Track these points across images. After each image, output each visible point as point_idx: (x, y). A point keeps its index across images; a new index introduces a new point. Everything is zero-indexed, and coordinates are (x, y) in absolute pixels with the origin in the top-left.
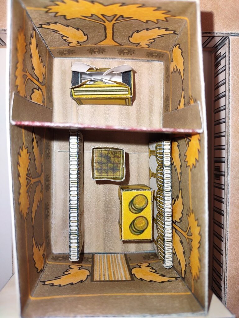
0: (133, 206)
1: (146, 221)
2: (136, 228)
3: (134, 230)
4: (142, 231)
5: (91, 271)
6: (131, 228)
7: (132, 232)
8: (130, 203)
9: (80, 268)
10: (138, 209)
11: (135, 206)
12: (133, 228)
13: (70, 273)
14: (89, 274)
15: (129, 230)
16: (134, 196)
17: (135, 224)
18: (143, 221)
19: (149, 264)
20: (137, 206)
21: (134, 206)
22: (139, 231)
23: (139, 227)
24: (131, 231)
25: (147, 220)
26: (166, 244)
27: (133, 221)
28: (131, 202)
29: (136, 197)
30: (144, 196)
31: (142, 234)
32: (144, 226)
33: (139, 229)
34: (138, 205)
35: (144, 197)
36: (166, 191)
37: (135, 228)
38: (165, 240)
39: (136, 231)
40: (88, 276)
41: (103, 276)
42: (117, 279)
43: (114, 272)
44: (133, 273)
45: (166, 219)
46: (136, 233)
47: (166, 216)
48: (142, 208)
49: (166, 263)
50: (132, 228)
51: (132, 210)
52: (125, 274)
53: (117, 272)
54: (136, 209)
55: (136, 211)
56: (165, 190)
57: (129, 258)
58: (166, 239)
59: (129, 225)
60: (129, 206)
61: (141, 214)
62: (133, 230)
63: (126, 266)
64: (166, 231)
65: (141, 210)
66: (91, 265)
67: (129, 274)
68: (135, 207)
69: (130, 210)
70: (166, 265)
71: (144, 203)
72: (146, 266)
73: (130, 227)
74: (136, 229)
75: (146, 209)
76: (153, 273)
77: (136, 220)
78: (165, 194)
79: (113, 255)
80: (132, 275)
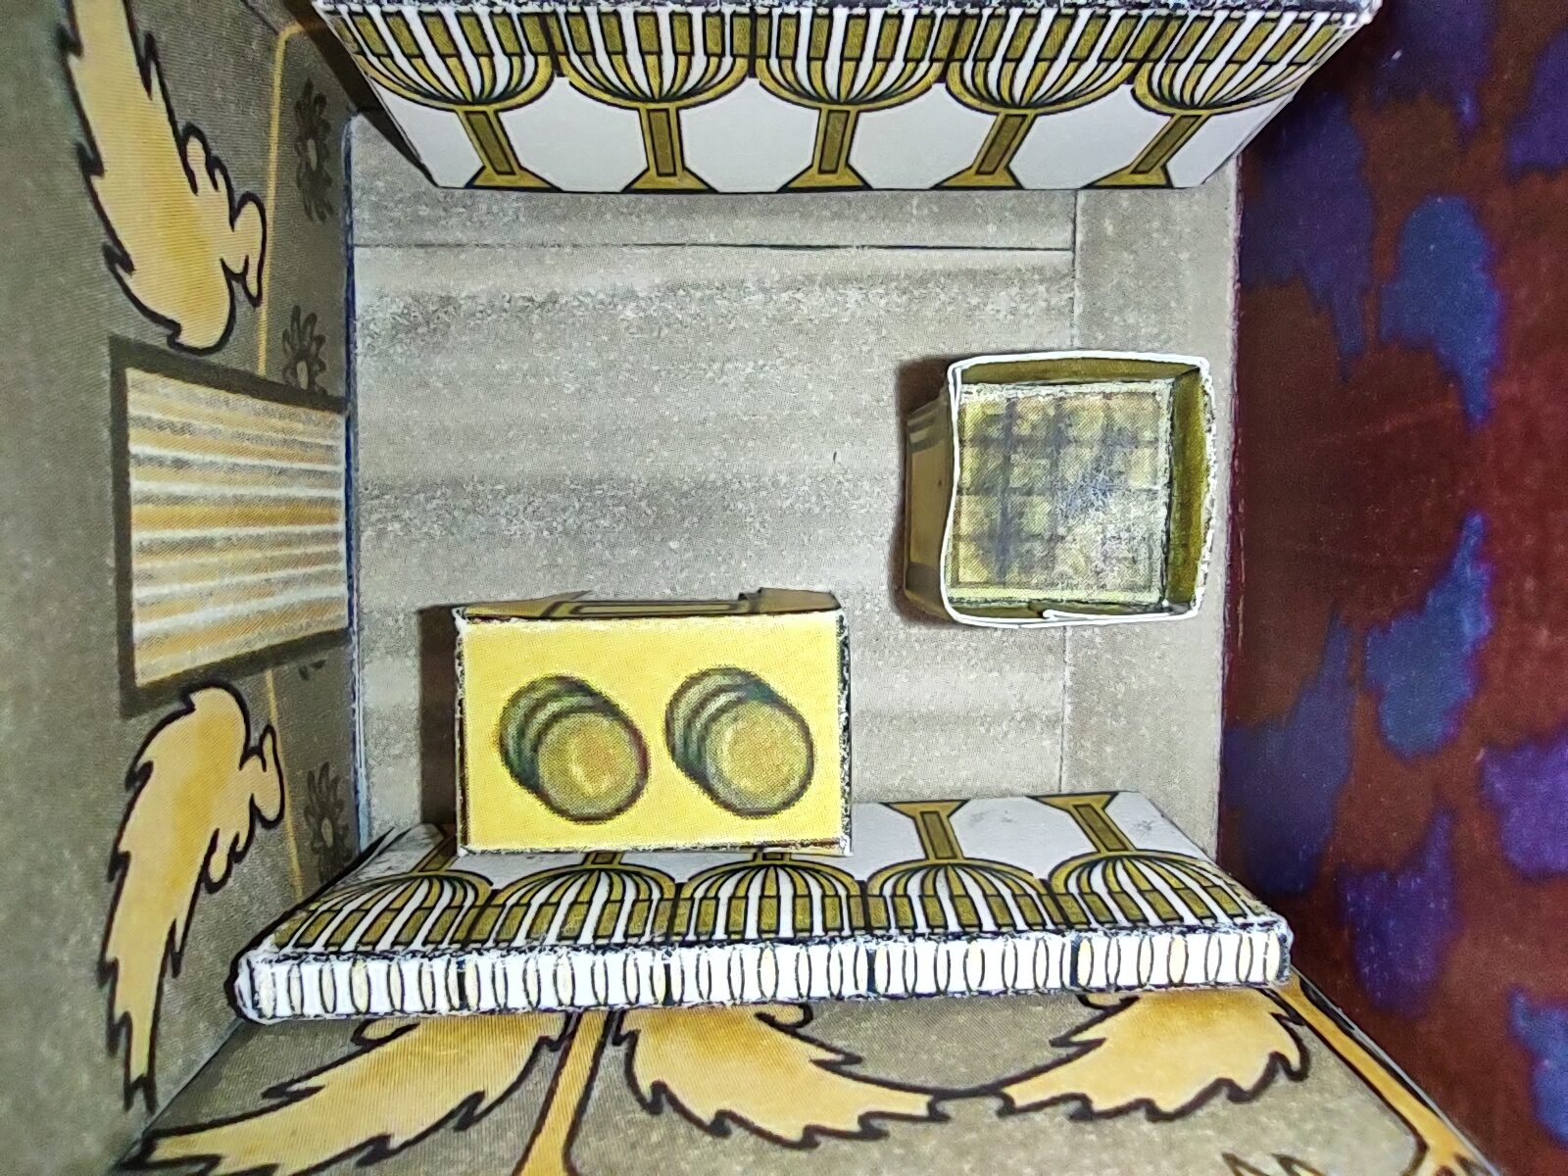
0: (722, 700)
1: (610, 804)
2: (556, 730)
3: (542, 716)
4: (527, 778)
5: (214, 359)
6: (553, 687)
7: (524, 702)
8: (746, 675)
9: (241, 277)
10: (702, 739)
11: (724, 719)
12: (553, 707)
13: (194, 188)
14: (185, 339)
15: (537, 675)
16: (802, 710)
17: (589, 717)
18: (606, 783)
19: (269, 825)
20: (729, 735)
21: (722, 710)
22: (535, 749)
23: (560, 751)
24: (533, 687)
25: (619, 810)
26: (439, 965)
27: (606, 707)
28: (752, 689)
29: (792, 726)
30: (803, 787)
31: (504, 772)
32: (572, 786)
33: (542, 750)
34: (735, 742)
35: (794, 784)
36: (871, 958)
37: (556, 718)
38: (471, 959)
39: (532, 732)
40: (175, 328)
41: (170, 454)
42: (139, 565)
43: (204, 544)
44: (197, 698)
45: (644, 958)
46: (512, 730)
47: (674, 962)
48: (711, 770)
49: (281, 970)
50: (555, 696)
51: (694, 695)
52: (190, 636)
53: (204, 572)
54: (698, 725)
55: (689, 725)
56: (881, 948)
57: (319, 665)
58: (481, 964)
59: (578, 674)
60: (726, 671)
61: (662, 763)
62: (539, 705)
63: (258, 646)
64: (545, 962)
65: (695, 768)
66: (261, 370)
67: (188, 666)
68: (714, 718)
69: (693, 681)
70: (263, 972)
71: (745, 783)
72: (258, 802)
73: (560, 679)
74: (547, 726)
75: (705, 799)
76: (197, 869)
77: (618, 729)
78: (846, 949)
79: (342, 547)
80: (181, 692)
